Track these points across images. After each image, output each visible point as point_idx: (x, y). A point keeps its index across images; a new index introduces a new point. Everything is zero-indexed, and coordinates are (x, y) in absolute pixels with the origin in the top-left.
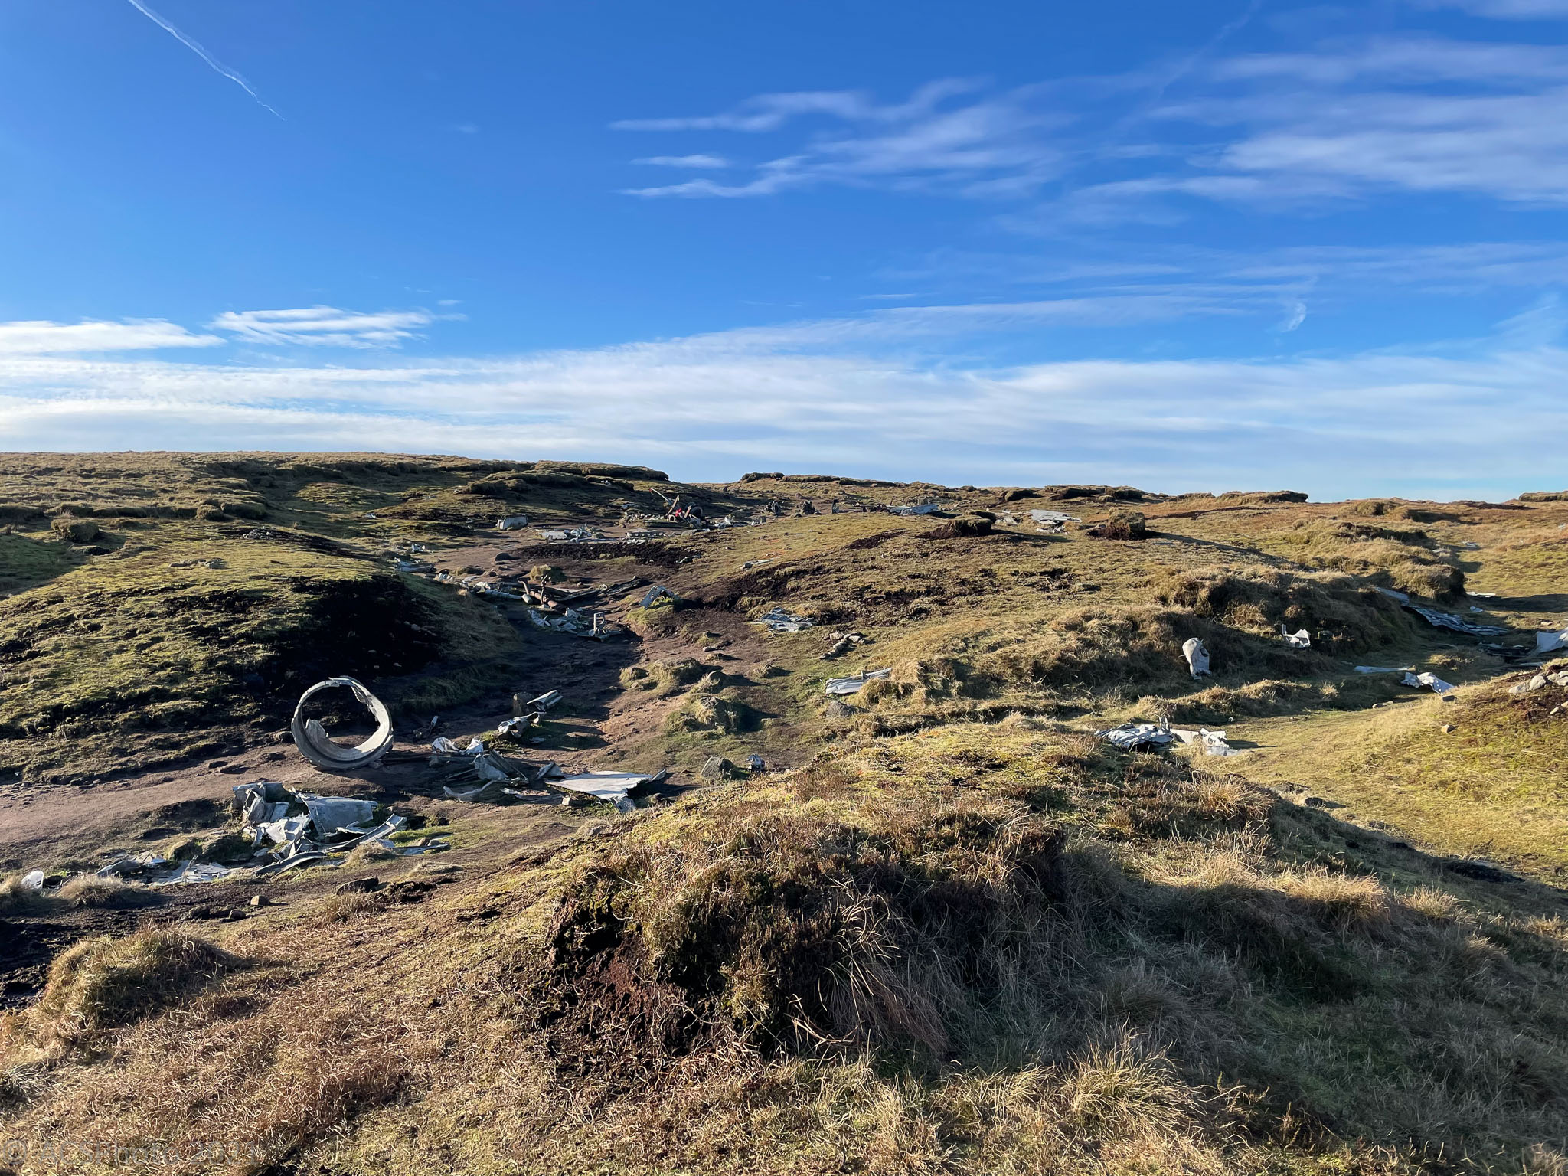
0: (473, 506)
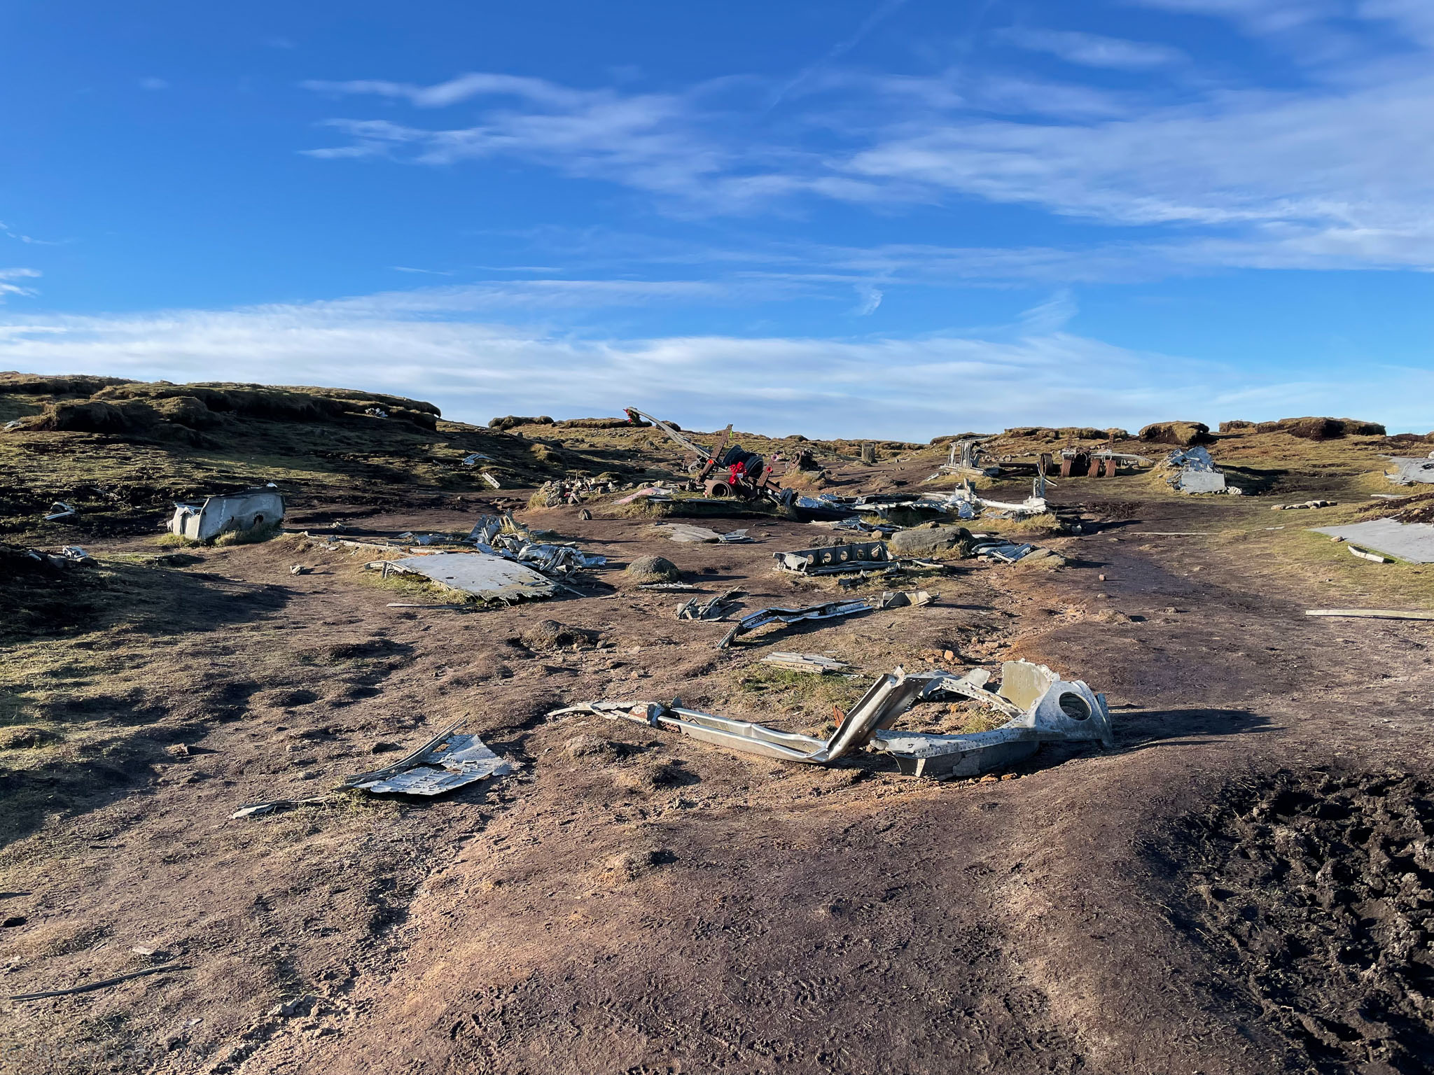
0: (67, 462)
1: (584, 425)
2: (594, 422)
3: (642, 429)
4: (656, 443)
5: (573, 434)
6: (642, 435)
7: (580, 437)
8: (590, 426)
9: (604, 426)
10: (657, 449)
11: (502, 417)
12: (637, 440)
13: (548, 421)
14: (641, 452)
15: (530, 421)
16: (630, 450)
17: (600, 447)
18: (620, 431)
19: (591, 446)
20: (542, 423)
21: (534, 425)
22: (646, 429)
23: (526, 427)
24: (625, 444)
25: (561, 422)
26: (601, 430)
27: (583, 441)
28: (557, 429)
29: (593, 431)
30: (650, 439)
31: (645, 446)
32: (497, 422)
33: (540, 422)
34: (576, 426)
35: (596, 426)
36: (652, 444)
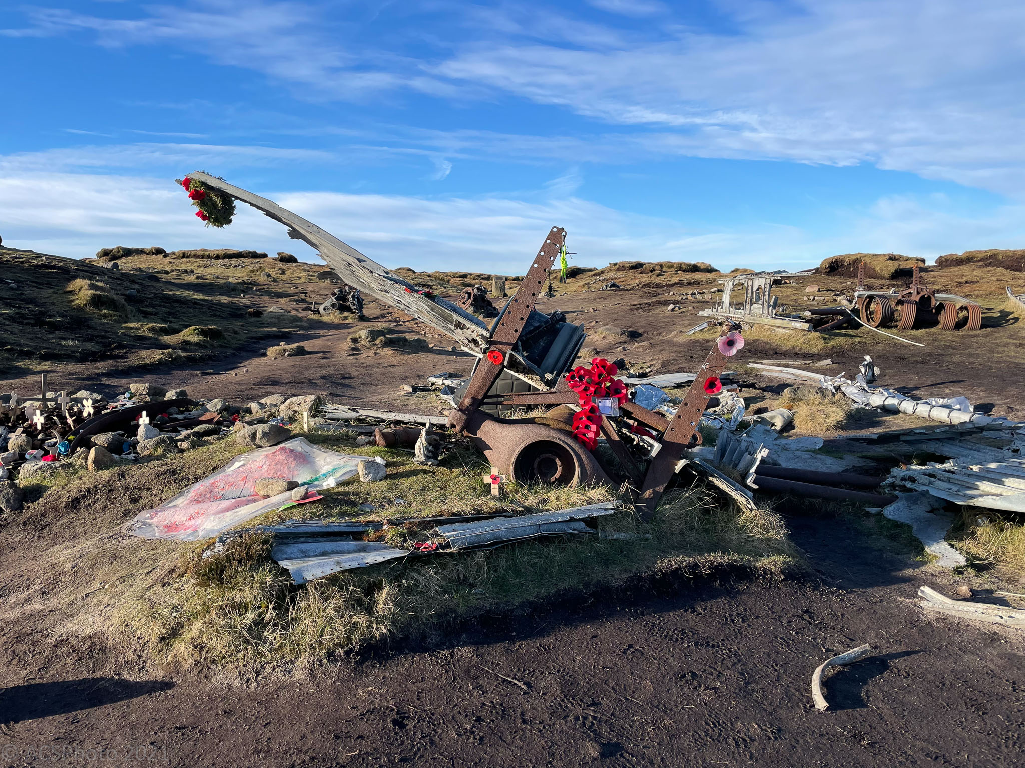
1: (196, 256)
2: (207, 253)
3: (257, 260)
4: (273, 274)
5: (184, 265)
6: (258, 266)
7: (189, 269)
8: (203, 257)
9: (218, 257)
10: (275, 281)
11: (110, 248)
12: (253, 272)
13: (159, 252)
14: (256, 284)
15: (141, 252)
16: (244, 283)
17: (210, 279)
18: (234, 261)
19: (198, 278)
20: (153, 254)
21: (144, 257)
22: (262, 260)
23: (136, 257)
24: (239, 275)
25: (174, 254)
26: (213, 261)
27: (192, 272)
28: (168, 260)
29: (206, 262)
30: (267, 271)
31: (261, 278)
32: (105, 254)
33: (151, 253)
34: (188, 257)
35: (209, 257)
36: (269, 276)
